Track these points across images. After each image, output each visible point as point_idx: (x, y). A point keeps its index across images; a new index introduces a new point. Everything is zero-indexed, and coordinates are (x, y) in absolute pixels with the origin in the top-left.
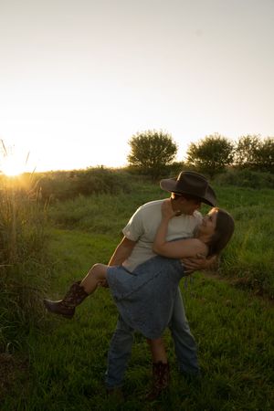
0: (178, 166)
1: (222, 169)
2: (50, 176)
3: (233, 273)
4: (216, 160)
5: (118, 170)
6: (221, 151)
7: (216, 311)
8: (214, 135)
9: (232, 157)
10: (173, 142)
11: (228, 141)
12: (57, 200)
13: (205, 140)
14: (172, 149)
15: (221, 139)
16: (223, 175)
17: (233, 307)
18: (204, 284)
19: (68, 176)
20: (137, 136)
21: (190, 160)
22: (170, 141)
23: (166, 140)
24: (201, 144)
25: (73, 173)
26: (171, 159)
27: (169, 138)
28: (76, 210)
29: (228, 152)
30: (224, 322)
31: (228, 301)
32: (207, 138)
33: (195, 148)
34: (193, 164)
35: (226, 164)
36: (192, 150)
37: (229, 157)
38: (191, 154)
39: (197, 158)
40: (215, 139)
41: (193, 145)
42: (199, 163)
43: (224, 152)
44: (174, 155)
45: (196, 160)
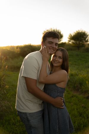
0: (63, 44)
1: (83, 45)
2: (7, 48)
3: (85, 92)
4: (81, 41)
5: (38, 46)
6: (83, 37)
7: (77, 109)
9: (88, 40)
10: (61, 33)
11: (86, 33)
12: (10, 59)
13: (76, 32)
14: (62, 36)
15: (83, 31)
16: (83, 48)
17: (85, 108)
18: (72, 97)
19: (15, 48)
20: (45, 31)
21: (69, 41)
22: (60, 33)
23: (58, 32)
24: (74, 34)
25: (17, 47)
26: (61, 41)
27: (60, 32)
28: (18, 63)
29: (86, 37)
30: (81, 115)
31: (83, 105)
32: (77, 31)
33: (71, 36)
34: (70, 43)
35: (85, 43)
36: (70, 37)
37: (86, 40)
38: (69, 39)
39: (72, 40)
40: (80, 32)
41: (70, 34)
42: (73, 42)
43: (84, 38)
44: (62, 39)
45: (71, 41)
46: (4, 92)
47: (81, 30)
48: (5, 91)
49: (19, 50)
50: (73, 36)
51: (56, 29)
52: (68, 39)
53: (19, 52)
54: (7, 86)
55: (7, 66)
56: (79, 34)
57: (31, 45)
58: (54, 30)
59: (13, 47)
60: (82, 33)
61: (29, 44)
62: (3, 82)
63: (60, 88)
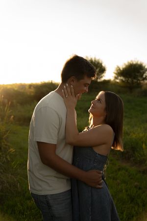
0: (107, 82)
1: (139, 85)
2: (14, 87)
4: (135, 78)
6: (139, 72)
7: (127, 191)
8: (133, 60)
9: (146, 76)
10: (103, 65)
11: (144, 65)
12: (18, 104)
13: (127, 64)
14: (103, 70)
15: (139, 63)
16: (139, 89)
17: (140, 188)
18: (119, 169)
19: (27, 87)
21: (116, 78)
22: (101, 64)
23: (98, 63)
24: (124, 67)
25: (30, 86)
26: (102, 77)
27: (100, 62)
29: (144, 73)
30: (132, 199)
31: (136, 183)
32: (128, 62)
33: (120, 69)
34: (118, 81)
35: (142, 82)
36: (117, 71)
37: (144, 76)
38: (116, 74)
39: (121, 76)
40: (134, 63)
41: (118, 67)
42: (122, 80)
43: (141, 73)
44: (104, 74)
45: (119, 78)
46: (7, 159)
47: (136, 61)
48: (8, 157)
49: (32, 90)
50: (121, 69)
51: (95, 58)
52: (114, 75)
53: (32, 94)
54: (11, 149)
55: (12, 117)
56: (132, 67)
57: (53, 82)
58: (91, 59)
59: (23, 86)
60: (137, 66)
61: (50, 82)
62: (6, 143)
63: (99, 154)
